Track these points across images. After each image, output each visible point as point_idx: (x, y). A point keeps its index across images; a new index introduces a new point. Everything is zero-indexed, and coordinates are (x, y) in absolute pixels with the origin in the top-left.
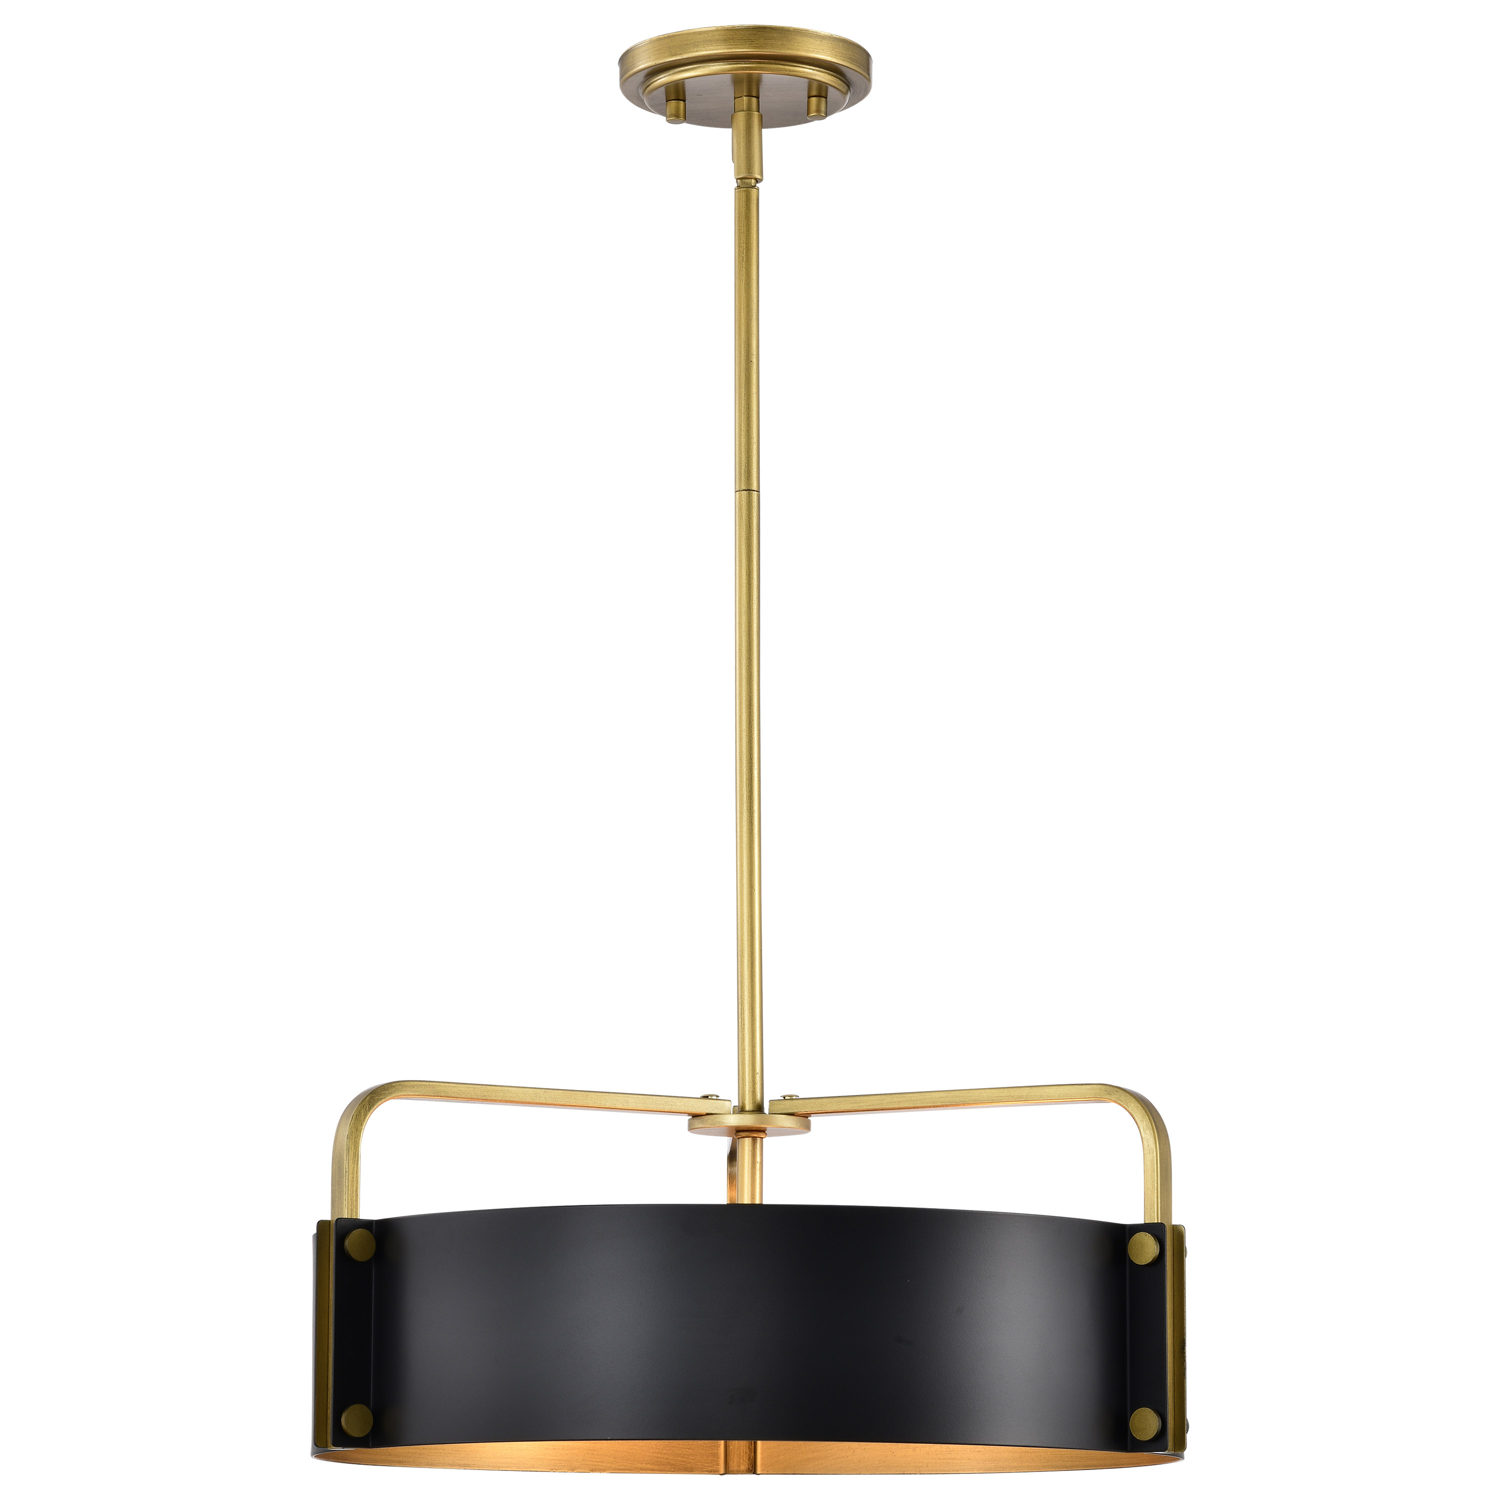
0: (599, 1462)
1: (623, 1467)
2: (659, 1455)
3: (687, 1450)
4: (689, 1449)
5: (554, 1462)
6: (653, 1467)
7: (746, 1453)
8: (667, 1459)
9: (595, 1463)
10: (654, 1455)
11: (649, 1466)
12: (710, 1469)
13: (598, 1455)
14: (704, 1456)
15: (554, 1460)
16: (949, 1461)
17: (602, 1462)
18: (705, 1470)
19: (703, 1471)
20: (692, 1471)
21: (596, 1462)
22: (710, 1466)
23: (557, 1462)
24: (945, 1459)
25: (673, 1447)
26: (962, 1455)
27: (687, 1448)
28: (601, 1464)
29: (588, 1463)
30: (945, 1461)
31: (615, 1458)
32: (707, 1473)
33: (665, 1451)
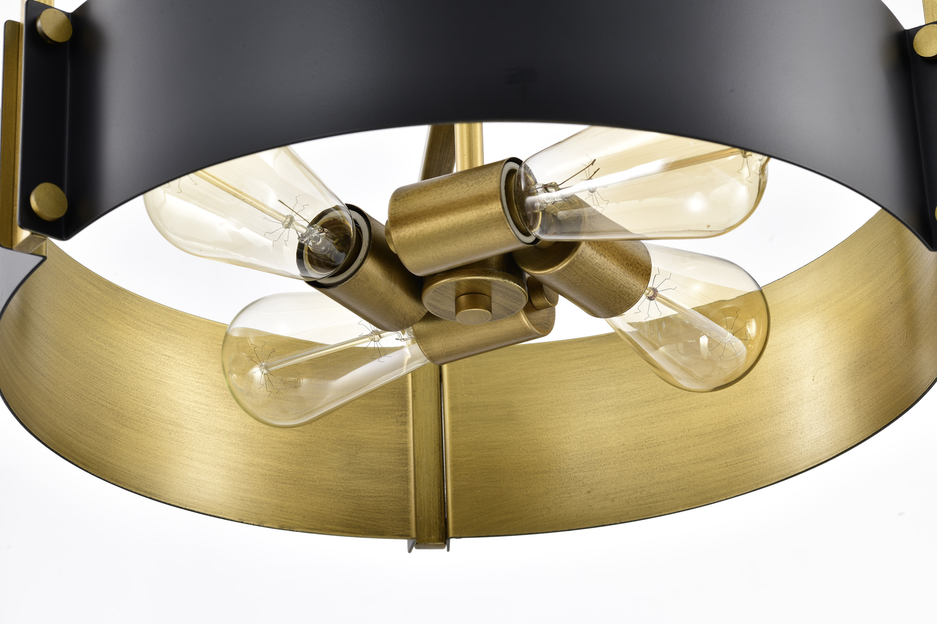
0: (288, 519)
1: (312, 527)
2: (349, 518)
3: (378, 514)
4: (380, 513)
5: (242, 512)
6: (343, 529)
7: (436, 523)
8: (357, 522)
9: (284, 520)
10: (344, 517)
11: (339, 528)
12: (401, 533)
13: (287, 512)
14: (395, 521)
15: (242, 510)
16: (651, 505)
17: (291, 520)
18: (396, 534)
19: (394, 535)
20: (383, 535)
21: (285, 518)
22: (401, 531)
23: (245, 513)
24: (647, 504)
25: (363, 511)
26: (664, 496)
27: (377, 513)
28: (290, 521)
29: (277, 518)
30: (646, 506)
31: (304, 517)
32: (398, 537)
33: (355, 515)
